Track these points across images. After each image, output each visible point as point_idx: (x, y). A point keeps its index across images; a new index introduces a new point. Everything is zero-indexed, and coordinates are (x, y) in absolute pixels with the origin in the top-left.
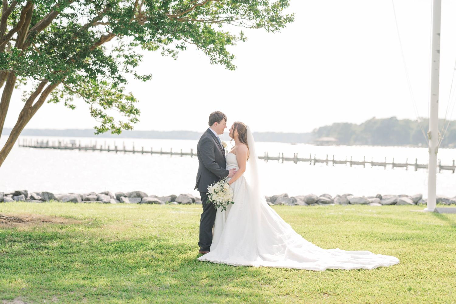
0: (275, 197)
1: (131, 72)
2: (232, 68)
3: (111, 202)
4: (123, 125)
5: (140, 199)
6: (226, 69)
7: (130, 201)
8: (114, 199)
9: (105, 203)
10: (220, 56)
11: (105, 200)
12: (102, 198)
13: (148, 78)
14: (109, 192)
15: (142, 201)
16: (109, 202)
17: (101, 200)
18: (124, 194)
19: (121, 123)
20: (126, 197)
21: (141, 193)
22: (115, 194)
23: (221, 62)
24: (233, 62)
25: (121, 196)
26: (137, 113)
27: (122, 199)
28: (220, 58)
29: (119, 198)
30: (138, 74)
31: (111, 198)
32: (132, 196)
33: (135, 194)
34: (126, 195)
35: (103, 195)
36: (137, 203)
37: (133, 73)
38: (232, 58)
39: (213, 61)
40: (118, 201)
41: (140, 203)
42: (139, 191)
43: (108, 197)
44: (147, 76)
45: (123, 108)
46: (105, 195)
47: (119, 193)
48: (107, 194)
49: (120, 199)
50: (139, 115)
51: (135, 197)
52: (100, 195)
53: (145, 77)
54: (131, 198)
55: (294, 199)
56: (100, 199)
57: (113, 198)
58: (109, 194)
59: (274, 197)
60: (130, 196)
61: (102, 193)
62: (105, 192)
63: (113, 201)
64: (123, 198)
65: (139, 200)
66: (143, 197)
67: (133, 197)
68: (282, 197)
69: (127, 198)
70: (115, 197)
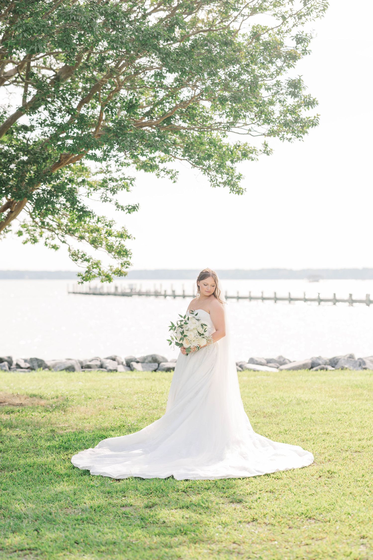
0: (337, 359)
1: (110, 201)
2: (240, 192)
3: (119, 370)
4: (114, 270)
5: (157, 364)
6: (230, 193)
7: (143, 367)
8: (124, 365)
9: (110, 371)
10: (222, 175)
11: (111, 367)
12: (107, 365)
13: (134, 208)
14: (116, 356)
15: (159, 368)
16: (116, 370)
17: (106, 368)
18: (136, 359)
19: (112, 267)
20: (138, 362)
21: (157, 358)
22: (125, 359)
23: (225, 184)
24: (241, 184)
25: (132, 361)
26: (127, 255)
27: (132, 365)
28: (222, 179)
29: (129, 365)
30: (120, 204)
31: (119, 364)
32: (146, 361)
33: (150, 359)
34: (138, 360)
35: (109, 361)
36: (152, 371)
37: (113, 202)
38: (239, 178)
39: (214, 183)
40: (128, 368)
41: (155, 371)
42: (154, 355)
43: (115, 363)
44: (133, 205)
45: (110, 249)
46: (112, 361)
47: (129, 358)
48: (114, 359)
49: (131, 366)
50: (131, 257)
51: (150, 362)
52: (104, 360)
53: (130, 207)
54: (145, 364)
55: (361, 361)
56: (104, 366)
57: (122, 364)
58: (116, 360)
59: (335, 359)
60: (143, 361)
61: (107, 358)
62: (111, 357)
63: (121, 368)
64: (134, 364)
65: (155, 366)
66: (161, 362)
67: (147, 363)
68: (346, 358)
69: (140, 364)
70: (124, 363)
